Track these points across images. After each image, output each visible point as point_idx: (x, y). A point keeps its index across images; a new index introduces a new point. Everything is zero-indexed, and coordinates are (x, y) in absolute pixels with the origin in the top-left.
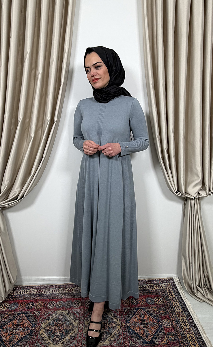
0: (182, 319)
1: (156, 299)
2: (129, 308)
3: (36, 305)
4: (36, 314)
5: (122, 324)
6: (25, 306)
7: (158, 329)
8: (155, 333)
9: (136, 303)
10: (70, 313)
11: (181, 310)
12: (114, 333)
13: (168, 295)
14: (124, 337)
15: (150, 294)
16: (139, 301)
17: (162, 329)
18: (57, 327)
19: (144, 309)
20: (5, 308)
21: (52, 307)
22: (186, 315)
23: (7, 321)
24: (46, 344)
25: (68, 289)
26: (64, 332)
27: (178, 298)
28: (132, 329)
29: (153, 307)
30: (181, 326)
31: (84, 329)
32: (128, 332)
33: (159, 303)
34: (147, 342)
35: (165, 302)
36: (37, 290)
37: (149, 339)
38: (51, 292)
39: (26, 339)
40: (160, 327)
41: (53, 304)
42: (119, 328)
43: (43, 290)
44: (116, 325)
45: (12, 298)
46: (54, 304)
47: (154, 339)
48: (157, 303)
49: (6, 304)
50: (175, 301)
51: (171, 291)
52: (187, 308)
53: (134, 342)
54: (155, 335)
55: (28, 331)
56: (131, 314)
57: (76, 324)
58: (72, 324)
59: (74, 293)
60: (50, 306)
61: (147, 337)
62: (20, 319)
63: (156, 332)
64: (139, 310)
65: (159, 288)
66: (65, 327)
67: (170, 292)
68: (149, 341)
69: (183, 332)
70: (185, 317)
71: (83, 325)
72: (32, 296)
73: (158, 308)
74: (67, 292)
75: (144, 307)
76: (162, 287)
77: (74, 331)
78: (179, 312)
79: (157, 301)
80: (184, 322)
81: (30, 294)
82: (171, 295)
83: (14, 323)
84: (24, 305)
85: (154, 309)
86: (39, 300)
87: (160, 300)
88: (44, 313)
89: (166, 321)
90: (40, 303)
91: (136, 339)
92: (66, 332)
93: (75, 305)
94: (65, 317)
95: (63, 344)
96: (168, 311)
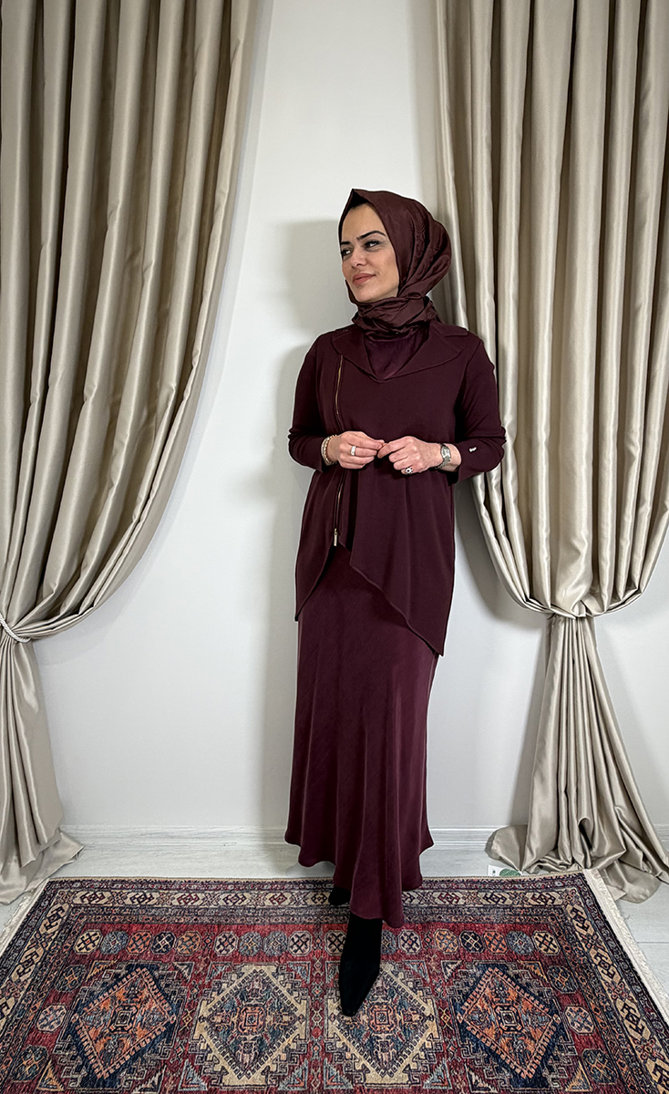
0: (624, 1007)
1: (537, 939)
2: (459, 962)
3: (180, 942)
4: (180, 972)
5: (440, 1015)
6: (147, 943)
7: (553, 1037)
8: (547, 1051)
9: (478, 947)
10: (283, 974)
11: (617, 978)
12: (420, 1043)
13: (573, 926)
14: (450, 1059)
15: (518, 920)
16: (488, 943)
17: (565, 1037)
18: (244, 1016)
19: (504, 969)
20: (90, 946)
21: (228, 951)
22: (637, 995)
23: (97, 989)
24: (215, 1072)
25: (272, 895)
26: (266, 1035)
27: (604, 938)
28: (474, 1033)
29: (530, 964)
30: (624, 1031)
31: (326, 1027)
32: (463, 1046)
33: (549, 951)
34: (525, 1081)
35: (566, 948)
36: (180, 894)
37: (529, 1071)
38: (221, 903)
39: (155, 1052)
40: (560, 1030)
41: (230, 940)
42: (432, 1028)
43: (199, 895)
44: (424, 1018)
45: (109, 914)
46: (234, 940)
47: (545, 1073)
48: (542, 949)
49: (91, 934)
50: (596, 948)
51: (579, 913)
52: (636, 973)
53: (484, 1080)
54: (545, 1058)
55: (160, 1026)
56: (467, 984)
57: (301, 1009)
58: (289, 1010)
59: (289, 908)
60: (222, 947)
61: (523, 1063)
62: (133, 985)
63: (547, 1048)
64: (490, 969)
65: (542, 903)
66: (269, 1019)
67: (578, 917)
68: (531, 1076)
69: (634, 1052)
70: (632, 1000)
71: (321, 1013)
72: (167, 911)
73: (545, 968)
74: (268, 903)
75: (502, 962)
76: (550, 901)
77: (297, 1032)
78: (613, 983)
79: (541, 943)
80: (631, 1019)
81: (160, 906)
82: (583, 927)
83: (114, 998)
84: (145, 939)
85: (535, 968)
86: (187, 927)
87: (551, 943)
88: (205, 969)
89: (577, 1013)
90: (191, 938)
91: (488, 1068)
92: (272, 1034)
93: (295, 947)
94: (266, 984)
95: (267, 1077)
96: (577, 979)
